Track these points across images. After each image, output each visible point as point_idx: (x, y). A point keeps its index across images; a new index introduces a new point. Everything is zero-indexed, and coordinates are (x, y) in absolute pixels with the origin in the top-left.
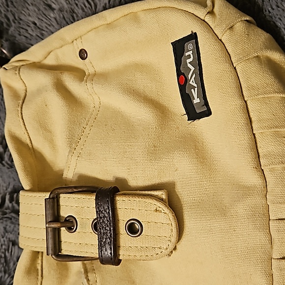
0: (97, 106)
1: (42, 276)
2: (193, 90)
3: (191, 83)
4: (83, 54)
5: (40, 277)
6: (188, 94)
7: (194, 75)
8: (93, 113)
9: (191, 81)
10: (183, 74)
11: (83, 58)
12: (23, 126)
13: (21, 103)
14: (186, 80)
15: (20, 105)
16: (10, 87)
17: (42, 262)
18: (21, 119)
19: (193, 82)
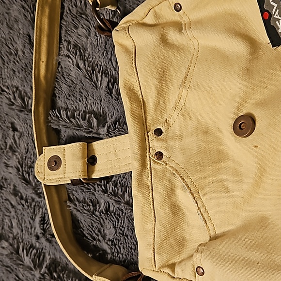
0: (196, 48)
1: (152, 190)
2: (277, 22)
3: (275, 16)
4: (178, 8)
5: (151, 191)
6: (273, 26)
7: (278, 11)
8: (194, 54)
9: (276, 15)
10: (267, 11)
11: (178, 11)
12: (136, 75)
13: (134, 57)
14: (270, 15)
15: (133, 59)
16: (121, 45)
17: (152, 180)
18: (135, 70)
19: (277, 15)
